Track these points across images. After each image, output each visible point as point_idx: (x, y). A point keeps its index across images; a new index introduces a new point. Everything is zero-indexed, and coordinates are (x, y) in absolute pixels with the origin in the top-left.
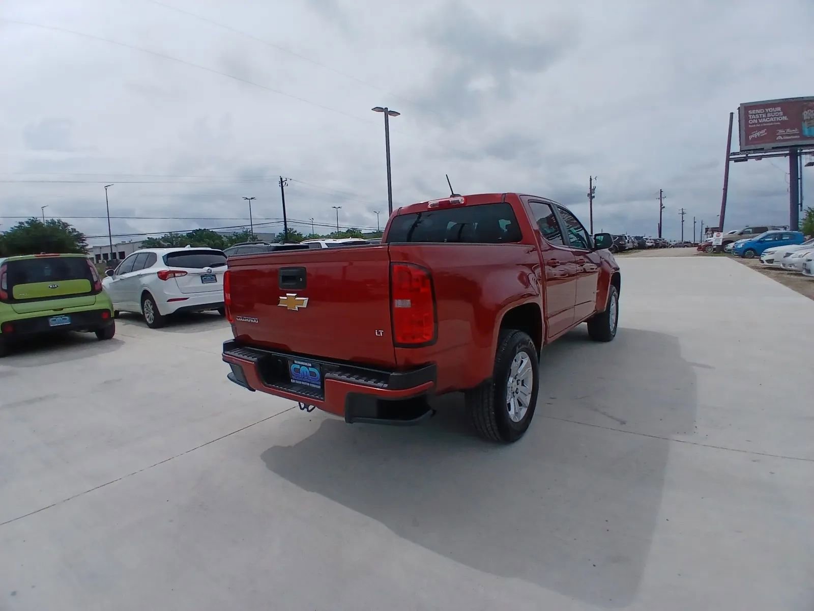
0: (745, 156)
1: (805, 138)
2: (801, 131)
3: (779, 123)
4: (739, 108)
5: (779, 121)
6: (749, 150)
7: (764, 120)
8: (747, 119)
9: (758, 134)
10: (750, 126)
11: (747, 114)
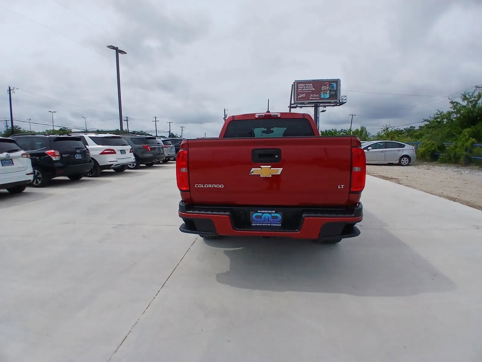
0: (296, 106)
1: (322, 99)
2: (320, 96)
3: (311, 91)
4: (294, 83)
5: (311, 90)
6: (298, 103)
7: (305, 89)
8: (297, 88)
9: (302, 96)
10: (299, 92)
11: (297, 86)
